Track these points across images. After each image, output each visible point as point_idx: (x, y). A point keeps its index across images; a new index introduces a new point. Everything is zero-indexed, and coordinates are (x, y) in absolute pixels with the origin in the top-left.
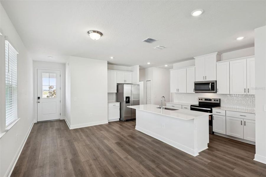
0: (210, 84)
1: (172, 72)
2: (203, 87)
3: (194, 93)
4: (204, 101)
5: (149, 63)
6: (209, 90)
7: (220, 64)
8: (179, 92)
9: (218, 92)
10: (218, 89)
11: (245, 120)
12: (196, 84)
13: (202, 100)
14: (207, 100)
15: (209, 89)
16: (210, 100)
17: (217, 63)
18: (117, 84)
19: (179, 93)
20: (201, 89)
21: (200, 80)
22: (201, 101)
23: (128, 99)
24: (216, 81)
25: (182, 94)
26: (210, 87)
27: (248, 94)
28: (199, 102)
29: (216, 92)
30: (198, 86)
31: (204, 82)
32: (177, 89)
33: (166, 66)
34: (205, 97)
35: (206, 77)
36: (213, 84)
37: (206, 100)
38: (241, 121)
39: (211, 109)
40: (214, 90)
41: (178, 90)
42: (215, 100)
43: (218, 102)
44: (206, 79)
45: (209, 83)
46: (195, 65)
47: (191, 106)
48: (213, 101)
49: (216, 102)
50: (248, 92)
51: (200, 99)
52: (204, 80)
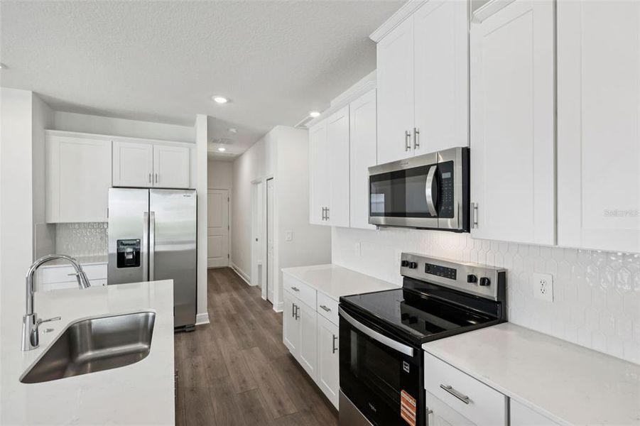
6: (427, 215)
8: (328, 224)
9: (478, 222)
13: (413, 265)
14: (436, 273)
15: (424, 209)
16: (450, 273)
18: (113, 187)
22: (410, 272)
26: (429, 192)
28: (406, 280)
29: (468, 228)
31: (402, 167)
32: (323, 210)
35: (416, 132)
36: (447, 176)
37: (430, 269)
39: (416, 352)
40: (454, 214)
41: (325, 214)
42: (471, 278)
43: (491, 292)
44: (418, 146)
48: (461, 284)
49: (478, 290)
51: (404, 264)
52: (409, 155)
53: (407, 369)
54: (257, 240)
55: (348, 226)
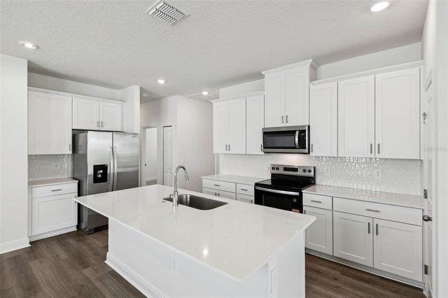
0: (297, 133)
1: (216, 104)
2: (280, 141)
3: (263, 153)
4: (281, 171)
5: (161, 82)
6: (295, 148)
7: (316, 87)
8: (230, 152)
9: (312, 151)
10: (312, 145)
11: (376, 222)
12: (267, 134)
13: (277, 169)
14: (288, 171)
15: (293, 146)
16: (296, 170)
17: (311, 86)
18: (73, 130)
19: (230, 154)
20: (276, 146)
21: (276, 123)
22: (275, 172)
23: (102, 171)
24: (309, 127)
25: (237, 156)
26: (297, 140)
27: (378, 156)
28: (273, 175)
29: (309, 153)
30: (270, 138)
31: (283, 130)
32: (226, 146)
33: (205, 93)
34: (284, 164)
35: (287, 117)
36: (304, 134)
37: (286, 169)
38: (369, 224)
39: (299, 194)
40: (305, 148)
41: (228, 147)
42: (304, 171)
43: (312, 174)
44: (287, 122)
45: (294, 132)
46: (264, 90)
47: (257, 184)
48: (300, 173)
49: (307, 174)
50: (379, 153)
51: (273, 168)
52: (283, 125)
53: (295, 200)
54: (146, 165)
55: (245, 153)
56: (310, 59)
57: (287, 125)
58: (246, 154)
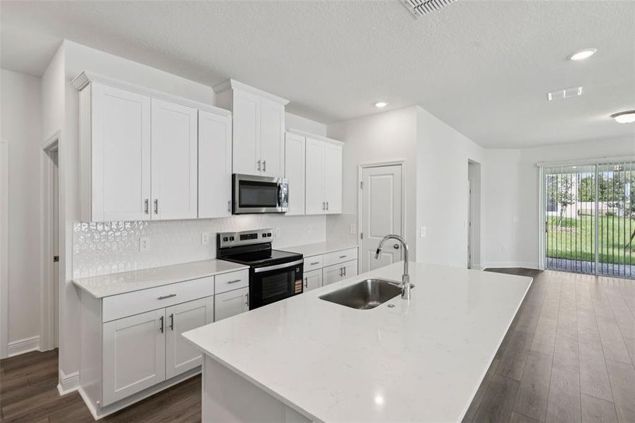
4: (237, 242)
13: (232, 239)
14: (246, 239)
37: (243, 237)
42: (264, 236)
44: (264, 170)
46: (232, 111)
51: (225, 239)
52: (258, 173)
53: (298, 270)
55: (195, 217)
56: (287, 99)
57: (263, 174)
58: (198, 219)
